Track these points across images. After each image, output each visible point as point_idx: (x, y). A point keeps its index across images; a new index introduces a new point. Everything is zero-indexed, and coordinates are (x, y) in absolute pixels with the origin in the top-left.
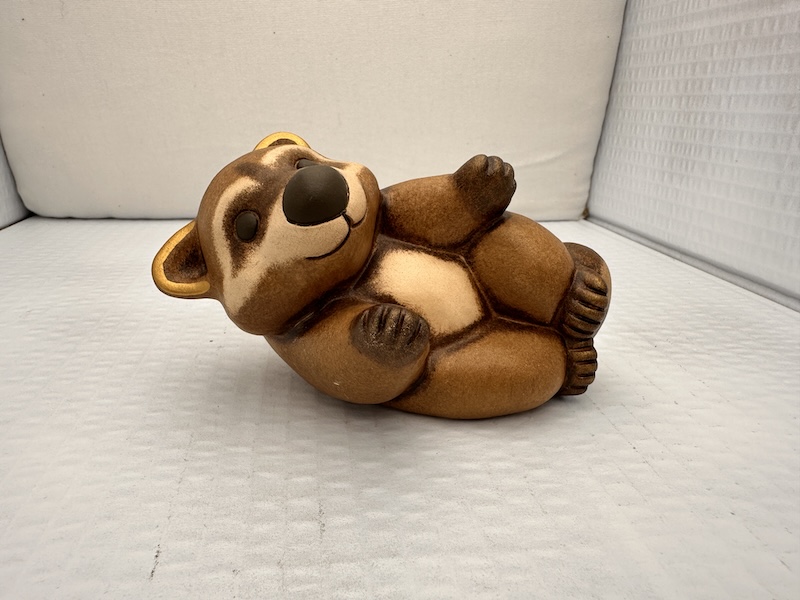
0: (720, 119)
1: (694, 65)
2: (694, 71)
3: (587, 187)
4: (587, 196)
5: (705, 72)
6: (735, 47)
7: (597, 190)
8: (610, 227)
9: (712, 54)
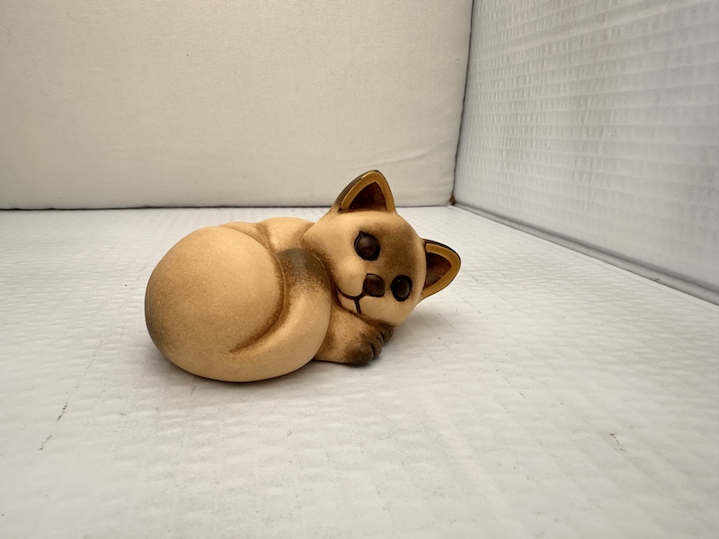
0: (537, 118)
1: (518, 78)
2: (518, 83)
3: (452, 179)
4: (452, 186)
5: (525, 83)
6: (543, 64)
7: (459, 181)
8: (470, 209)
9: (529, 70)
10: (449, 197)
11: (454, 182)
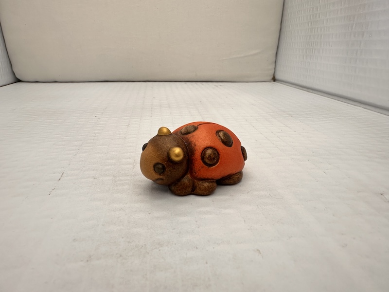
3: (274, 67)
4: (273, 70)
7: (278, 68)
8: (284, 83)
10: (272, 77)
11: (275, 69)
